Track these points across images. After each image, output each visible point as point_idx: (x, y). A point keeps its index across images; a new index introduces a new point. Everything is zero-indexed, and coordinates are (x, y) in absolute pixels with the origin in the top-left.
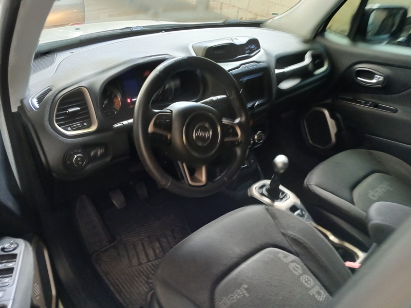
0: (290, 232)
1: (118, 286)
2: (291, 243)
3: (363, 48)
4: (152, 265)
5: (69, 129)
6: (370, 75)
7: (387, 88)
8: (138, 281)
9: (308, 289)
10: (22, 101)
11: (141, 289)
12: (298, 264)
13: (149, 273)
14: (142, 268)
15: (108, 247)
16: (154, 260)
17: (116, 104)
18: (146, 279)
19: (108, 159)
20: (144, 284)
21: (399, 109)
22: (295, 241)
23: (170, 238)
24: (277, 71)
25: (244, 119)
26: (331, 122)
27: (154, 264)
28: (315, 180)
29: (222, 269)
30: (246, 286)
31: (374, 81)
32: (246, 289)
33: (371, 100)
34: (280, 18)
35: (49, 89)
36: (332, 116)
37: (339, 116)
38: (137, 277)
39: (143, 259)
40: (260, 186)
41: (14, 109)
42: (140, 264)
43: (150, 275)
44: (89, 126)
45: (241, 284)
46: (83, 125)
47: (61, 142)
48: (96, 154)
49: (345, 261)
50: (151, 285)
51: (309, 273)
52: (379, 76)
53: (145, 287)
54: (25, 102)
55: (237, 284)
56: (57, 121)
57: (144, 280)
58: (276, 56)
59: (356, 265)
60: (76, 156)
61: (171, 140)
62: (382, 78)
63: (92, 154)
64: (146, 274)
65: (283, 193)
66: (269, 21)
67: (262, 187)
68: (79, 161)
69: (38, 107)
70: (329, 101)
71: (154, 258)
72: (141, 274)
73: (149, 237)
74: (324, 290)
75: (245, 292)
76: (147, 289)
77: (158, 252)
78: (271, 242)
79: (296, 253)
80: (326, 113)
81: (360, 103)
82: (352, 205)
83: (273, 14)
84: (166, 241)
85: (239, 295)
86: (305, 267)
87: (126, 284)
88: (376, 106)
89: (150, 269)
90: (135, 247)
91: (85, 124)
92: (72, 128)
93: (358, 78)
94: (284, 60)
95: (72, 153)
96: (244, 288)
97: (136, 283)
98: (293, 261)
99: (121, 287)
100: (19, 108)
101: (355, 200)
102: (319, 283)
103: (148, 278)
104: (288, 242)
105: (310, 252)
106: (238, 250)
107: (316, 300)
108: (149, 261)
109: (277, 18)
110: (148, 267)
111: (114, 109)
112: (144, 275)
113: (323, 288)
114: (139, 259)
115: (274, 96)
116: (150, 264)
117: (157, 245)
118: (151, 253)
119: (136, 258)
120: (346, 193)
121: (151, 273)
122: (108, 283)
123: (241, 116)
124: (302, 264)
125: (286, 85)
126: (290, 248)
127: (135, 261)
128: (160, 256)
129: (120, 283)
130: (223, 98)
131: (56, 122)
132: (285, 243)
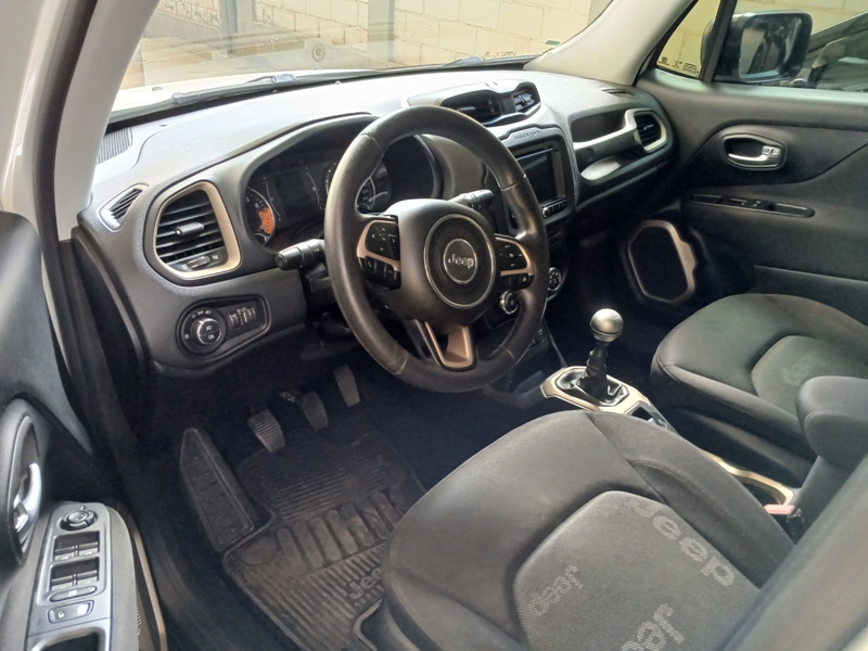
0: (644, 458)
1: (287, 613)
2: (650, 479)
3: (733, 97)
4: (354, 562)
5: (184, 267)
6: (753, 146)
7: (788, 170)
8: (330, 598)
9: (698, 566)
10: (80, 218)
11: (337, 614)
12: (669, 517)
13: (349, 580)
14: (334, 571)
15: (255, 534)
16: (356, 553)
17: (264, 222)
18: (345, 594)
19: (266, 328)
20: (342, 604)
21: (816, 210)
22: (657, 474)
23: (382, 507)
24: (578, 146)
25: (533, 230)
26: (682, 248)
27: (358, 561)
28: (673, 354)
29: (520, 538)
30: (575, 569)
31: (763, 158)
32: (577, 575)
33: (760, 198)
34: (564, 50)
35: (135, 190)
36: (685, 236)
37: (696, 234)
38: (326, 590)
39: (333, 553)
40: (565, 375)
41: (64, 234)
42: (328, 564)
43: (353, 585)
44: (224, 260)
45: (563, 566)
46: (211, 259)
47: (170, 293)
48: (240, 317)
49: (764, 503)
50: (356, 604)
51: (695, 533)
52: (771, 148)
53: (346, 609)
54: (88, 217)
55: (557, 565)
56: (160, 251)
57: (341, 594)
58: (570, 117)
59: (785, 508)
60: (202, 323)
61: (399, 274)
62: (777, 152)
63: (232, 318)
64: (345, 584)
65: (614, 386)
66: (541, 58)
67: (569, 378)
68: (209, 332)
69: (117, 225)
70: (676, 206)
71: (356, 549)
72: (333, 583)
73: (338, 508)
74: (730, 565)
75: (574, 580)
76: (350, 612)
77: (361, 535)
78: (608, 479)
79: (662, 497)
80: (672, 230)
81: (739, 204)
82: (754, 397)
83: (549, 43)
84: (376, 514)
85: (565, 587)
86: (685, 524)
87: (303, 608)
88: (771, 207)
89: (351, 572)
90: (311, 530)
91: (215, 257)
92: (189, 266)
93: (731, 155)
94: (586, 125)
95: (194, 316)
96: (572, 572)
97: (324, 604)
98: (660, 513)
99: (294, 614)
100: (74, 231)
101: (758, 389)
102: (717, 552)
103: (349, 590)
104: (643, 478)
105: (690, 494)
106: (547, 500)
107: (719, 584)
108: (345, 556)
109: (557, 49)
110: (346, 568)
111: (262, 231)
112: (340, 585)
113: (727, 561)
114: (323, 553)
115: (576, 194)
116: (348, 561)
117: (359, 521)
118: (347, 539)
119: (318, 553)
120: (739, 376)
121: (353, 579)
122: (265, 608)
123: (527, 227)
124: (677, 517)
125: (594, 174)
126: (650, 489)
127: (316, 560)
128: (368, 545)
129: (291, 606)
130: (485, 196)
131: (159, 254)
132: (639, 480)
